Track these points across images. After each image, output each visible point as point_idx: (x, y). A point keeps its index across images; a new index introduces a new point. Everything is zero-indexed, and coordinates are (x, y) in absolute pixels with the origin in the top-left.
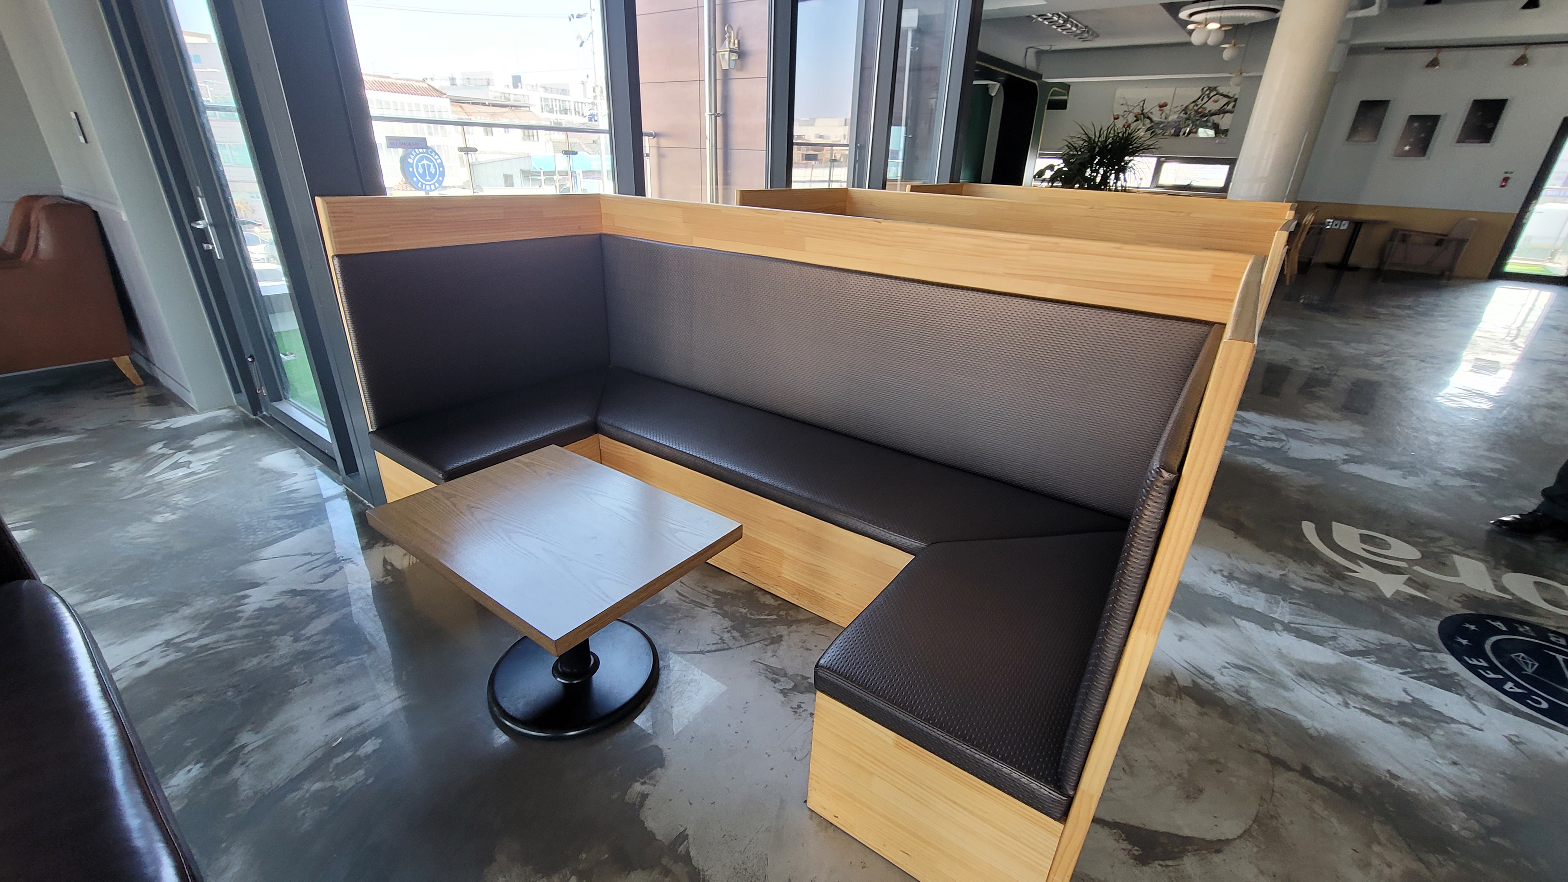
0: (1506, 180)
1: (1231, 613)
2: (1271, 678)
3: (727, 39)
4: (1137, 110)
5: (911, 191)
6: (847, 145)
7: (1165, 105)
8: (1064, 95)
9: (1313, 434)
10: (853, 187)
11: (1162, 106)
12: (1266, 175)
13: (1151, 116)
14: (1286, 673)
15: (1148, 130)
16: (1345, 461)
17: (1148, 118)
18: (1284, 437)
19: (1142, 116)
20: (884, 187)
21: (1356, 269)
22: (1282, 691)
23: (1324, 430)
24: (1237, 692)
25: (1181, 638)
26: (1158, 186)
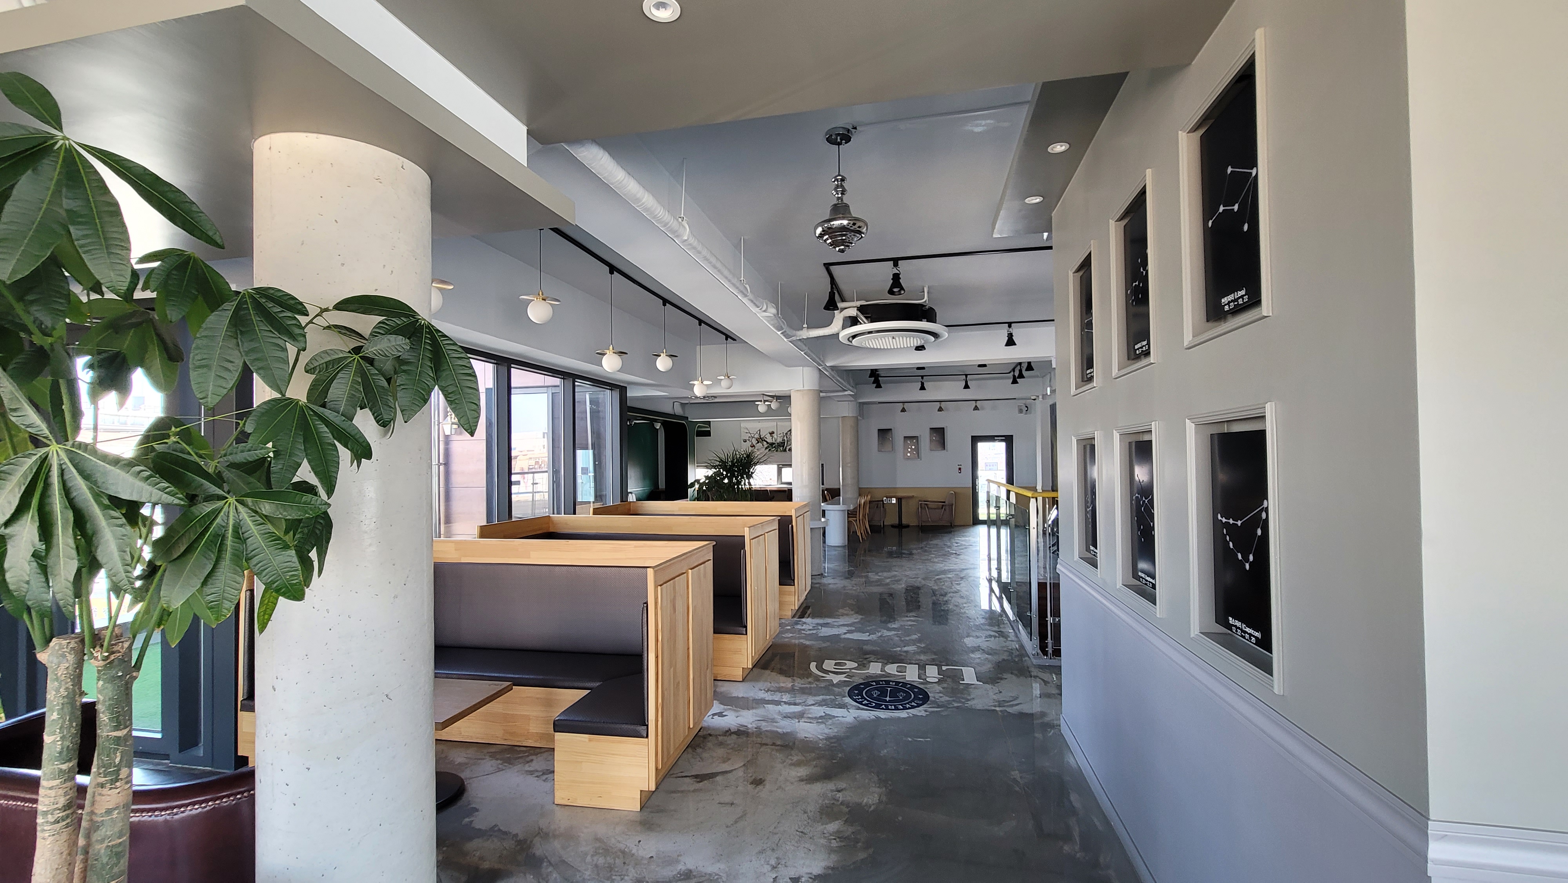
0: (960, 469)
1: (762, 704)
2: (773, 721)
3: (449, 416)
4: (757, 436)
5: (593, 514)
6: (546, 472)
7: (773, 433)
8: (708, 428)
9: (835, 624)
10: (553, 514)
11: (772, 433)
12: (807, 484)
13: (766, 440)
14: (778, 717)
15: (766, 448)
16: (845, 633)
17: (765, 441)
18: (820, 628)
19: (761, 440)
20: (575, 513)
21: (908, 526)
22: (775, 724)
23: (842, 621)
24: (756, 728)
25: (737, 717)
26: (782, 483)
